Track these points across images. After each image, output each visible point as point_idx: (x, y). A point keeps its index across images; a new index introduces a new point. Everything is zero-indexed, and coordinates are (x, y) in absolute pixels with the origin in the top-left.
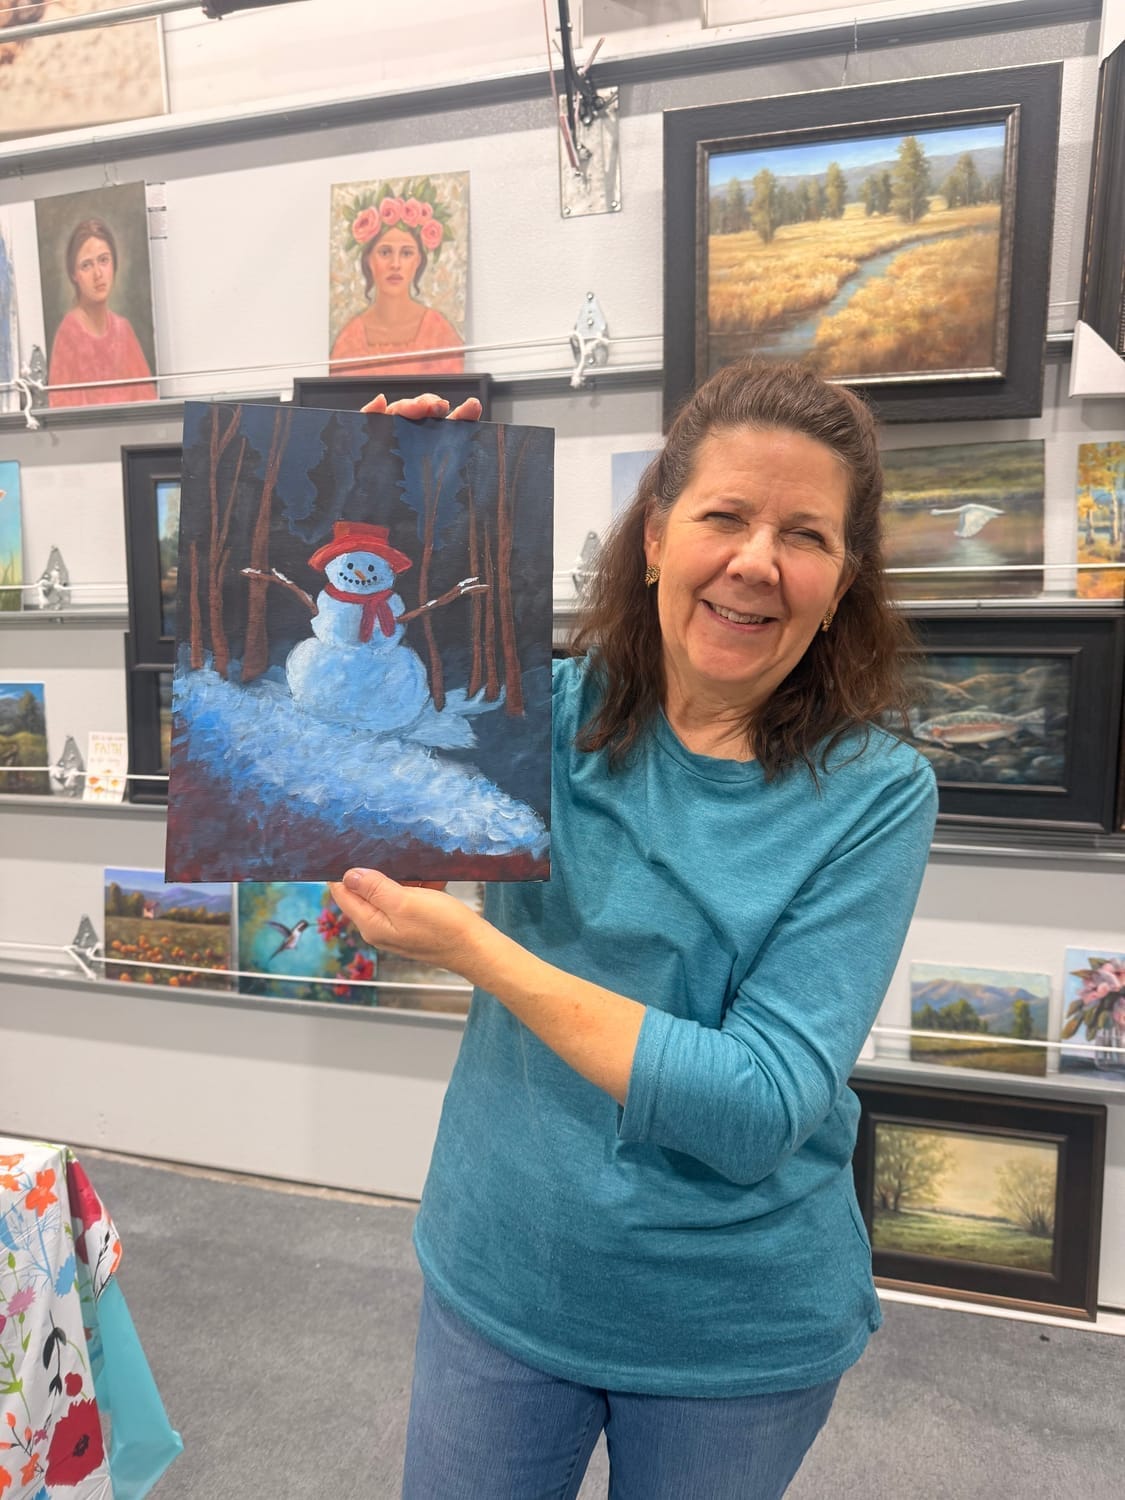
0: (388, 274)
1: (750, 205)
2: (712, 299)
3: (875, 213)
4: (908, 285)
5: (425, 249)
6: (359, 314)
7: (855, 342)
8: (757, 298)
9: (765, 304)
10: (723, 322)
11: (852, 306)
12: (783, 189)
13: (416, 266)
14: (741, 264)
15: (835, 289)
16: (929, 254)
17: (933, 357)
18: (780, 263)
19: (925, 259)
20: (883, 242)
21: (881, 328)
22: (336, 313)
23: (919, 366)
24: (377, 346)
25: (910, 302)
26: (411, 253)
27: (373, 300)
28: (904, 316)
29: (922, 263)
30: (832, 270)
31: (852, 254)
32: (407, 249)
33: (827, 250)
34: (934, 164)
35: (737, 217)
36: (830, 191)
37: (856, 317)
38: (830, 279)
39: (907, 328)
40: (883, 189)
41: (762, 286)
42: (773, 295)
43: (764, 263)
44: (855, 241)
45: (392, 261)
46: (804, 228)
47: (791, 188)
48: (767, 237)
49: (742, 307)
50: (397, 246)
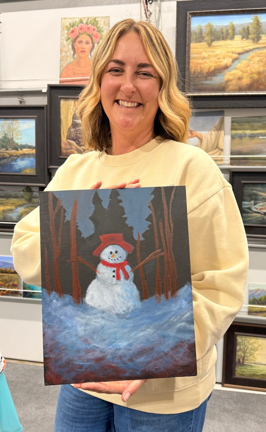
0: (81, 50)
1: (204, 34)
2: (191, 64)
3: (244, 39)
4: (254, 63)
5: (94, 42)
6: (70, 63)
7: (236, 81)
8: (206, 65)
9: (208, 67)
10: (195, 72)
11: (236, 69)
12: (215, 29)
13: (91, 47)
14: (201, 53)
15: (231, 63)
16: (261, 53)
17: (261, 87)
18: (213, 54)
19: (260, 55)
20: (247, 49)
21: (245, 77)
22: (62, 62)
23: (257, 89)
24: (77, 74)
25: (255, 69)
26: (89, 43)
27: (75, 59)
28: (252, 73)
29: (259, 56)
30: (230, 57)
31: (237, 52)
32: (88, 42)
33: (229, 50)
34: (263, 24)
35: (200, 38)
36: (230, 31)
37: (237, 73)
38: (229, 60)
39: (254, 77)
40: (247, 31)
41: (208, 61)
42: (211, 64)
43: (208, 53)
44: (237, 48)
45: (83, 46)
46: (221, 43)
47: (218, 29)
48: (210, 45)
49: (201, 67)
50: (84, 41)
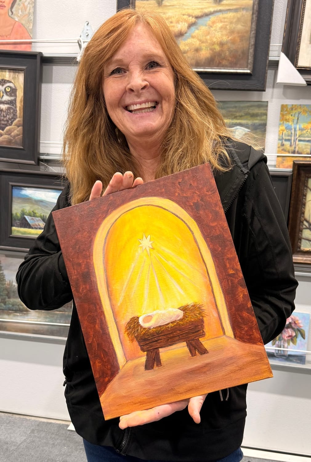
4: (215, 30)
7: (193, 53)
11: (193, 37)
13: (12, 2)
15: (187, 29)
16: (224, 18)
17: (224, 62)
19: (223, 20)
20: (206, 11)
21: (204, 48)
23: (219, 65)
25: (216, 38)
28: (213, 44)
29: (221, 22)
30: (185, 21)
31: (194, 15)
33: (184, 12)
37: (194, 42)
38: (184, 24)
39: (214, 49)
44: (195, 9)
48: (160, 4)
